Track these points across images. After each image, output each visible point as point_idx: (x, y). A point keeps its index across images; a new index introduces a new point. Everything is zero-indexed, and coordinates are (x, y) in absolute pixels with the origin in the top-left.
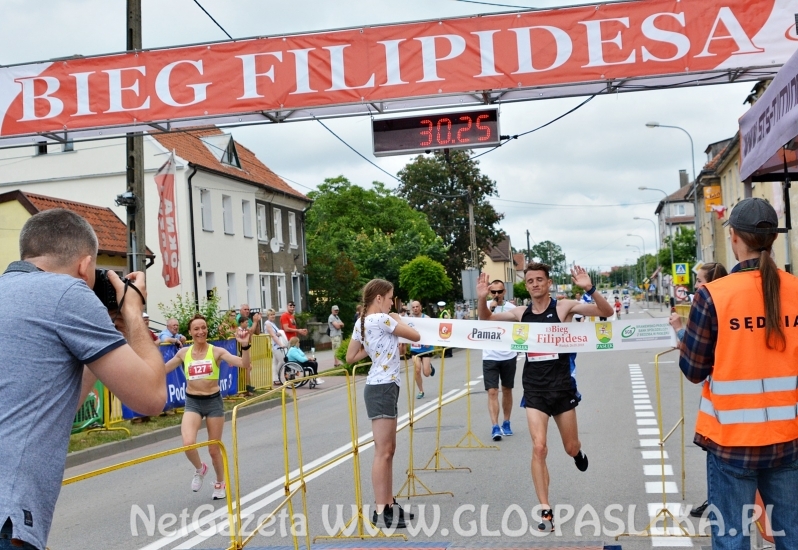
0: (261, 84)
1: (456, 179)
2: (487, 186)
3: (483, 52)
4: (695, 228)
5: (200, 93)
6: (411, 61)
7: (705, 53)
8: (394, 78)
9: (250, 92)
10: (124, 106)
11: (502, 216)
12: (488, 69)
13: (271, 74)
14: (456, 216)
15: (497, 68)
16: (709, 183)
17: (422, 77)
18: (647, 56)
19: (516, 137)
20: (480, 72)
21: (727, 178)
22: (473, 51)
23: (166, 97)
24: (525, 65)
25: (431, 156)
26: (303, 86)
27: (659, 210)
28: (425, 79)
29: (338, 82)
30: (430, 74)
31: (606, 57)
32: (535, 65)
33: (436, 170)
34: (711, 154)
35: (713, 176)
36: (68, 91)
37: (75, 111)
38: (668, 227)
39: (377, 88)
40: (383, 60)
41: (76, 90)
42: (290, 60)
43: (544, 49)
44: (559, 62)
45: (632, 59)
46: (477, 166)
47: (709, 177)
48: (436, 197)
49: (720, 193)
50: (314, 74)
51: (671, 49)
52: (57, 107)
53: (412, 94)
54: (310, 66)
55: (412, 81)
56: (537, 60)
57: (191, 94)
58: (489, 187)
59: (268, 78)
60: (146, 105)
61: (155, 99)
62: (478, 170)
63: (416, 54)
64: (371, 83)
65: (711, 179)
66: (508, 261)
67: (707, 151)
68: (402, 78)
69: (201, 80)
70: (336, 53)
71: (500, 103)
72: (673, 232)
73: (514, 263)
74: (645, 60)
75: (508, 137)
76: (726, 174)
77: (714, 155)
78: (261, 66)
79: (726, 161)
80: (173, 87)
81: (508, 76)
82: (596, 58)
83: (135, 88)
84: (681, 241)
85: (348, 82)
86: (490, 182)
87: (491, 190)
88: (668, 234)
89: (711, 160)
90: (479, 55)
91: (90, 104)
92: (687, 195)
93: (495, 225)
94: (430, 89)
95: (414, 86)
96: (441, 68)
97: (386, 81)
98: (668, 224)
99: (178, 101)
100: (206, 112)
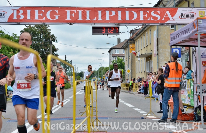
0: (71, 17)
1: (42, 35)
2: (53, 38)
3: (119, 15)
4: (123, 58)
5: (57, 17)
6: (104, 15)
7: (163, 20)
8: (100, 19)
9: (68, 18)
10: (39, 18)
11: (58, 49)
12: (120, 19)
13: (73, 15)
14: (41, 48)
15: (122, 19)
16: (131, 43)
17: (106, 19)
18: (152, 19)
19: (123, 33)
20: (118, 19)
21: (138, 42)
22: (117, 14)
23: (49, 17)
24: (127, 18)
25: (34, 26)
26: (80, 18)
27: (110, 51)
28: (106, 20)
29: (88, 18)
30: (108, 19)
31: (144, 19)
32: (129, 19)
33: (35, 31)
34: (132, 33)
35: (133, 41)
36: (25, 14)
37: (27, 18)
38: (113, 57)
39: (96, 20)
40: (98, 15)
41: (27, 14)
42: (78, 12)
43: (131, 16)
44: (134, 19)
45: (149, 19)
46: (50, 31)
47: (131, 41)
48: (35, 41)
49: (135, 47)
50: (83, 16)
51: (157, 18)
52: (22, 17)
53: (104, 22)
54: (82, 14)
55: (104, 20)
56: (130, 18)
57: (55, 17)
58: (54, 38)
59: (72, 16)
60: (44, 19)
61: (46, 18)
62: (50, 32)
63: (105, 14)
64: (95, 19)
65: (132, 42)
66: (55, 66)
67: (130, 33)
68: (102, 19)
69: (57, 15)
70: (88, 12)
71: (120, 25)
72: (114, 59)
73: (57, 67)
74: (151, 20)
75: (121, 33)
76: (138, 41)
77: (133, 34)
78: (71, 13)
79: (137, 37)
80: (51, 15)
81: (124, 21)
82: (142, 19)
83: (42, 15)
84: (117, 62)
85: (90, 18)
86: (54, 37)
87: (55, 40)
88: (113, 60)
89: (132, 36)
90: (118, 16)
91: (30, 17)
92: (122, 47)
93: (55, 52)
94: (107, 22)
95: (104, 21)
96: (110, 17)
97: (98, 19)
98: (113, 56)
99: (51, 19)
100: (58, 22)
